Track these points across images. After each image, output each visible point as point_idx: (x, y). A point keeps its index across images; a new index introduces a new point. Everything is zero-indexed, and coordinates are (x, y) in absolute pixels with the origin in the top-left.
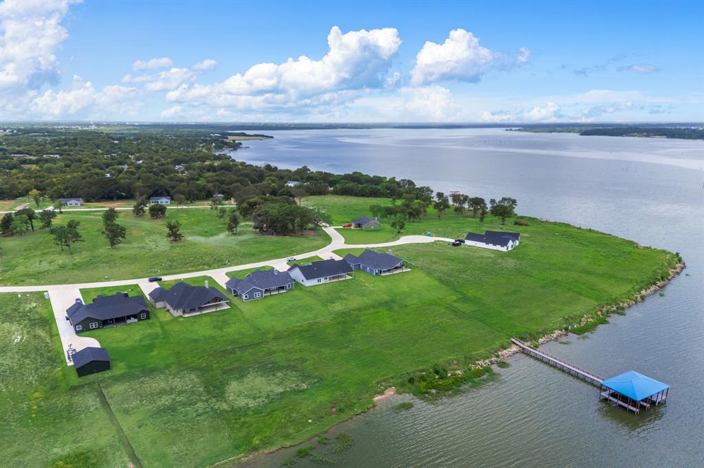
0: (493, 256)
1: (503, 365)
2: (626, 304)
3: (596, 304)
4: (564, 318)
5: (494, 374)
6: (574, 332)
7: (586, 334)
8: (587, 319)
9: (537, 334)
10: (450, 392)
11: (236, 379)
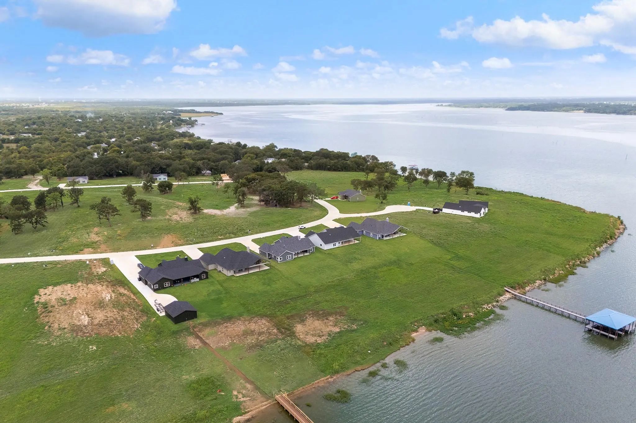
0: (470, 221)
1: (503, 308)
2: (586, 259)
3: (564, 259)
4: (541, 270)
5: (498, 315)
6: (552, 281)
7: (561, 283)
8: (559, 272)
9: (523, 284)
10: (469, 329)
11: (299, 323)
